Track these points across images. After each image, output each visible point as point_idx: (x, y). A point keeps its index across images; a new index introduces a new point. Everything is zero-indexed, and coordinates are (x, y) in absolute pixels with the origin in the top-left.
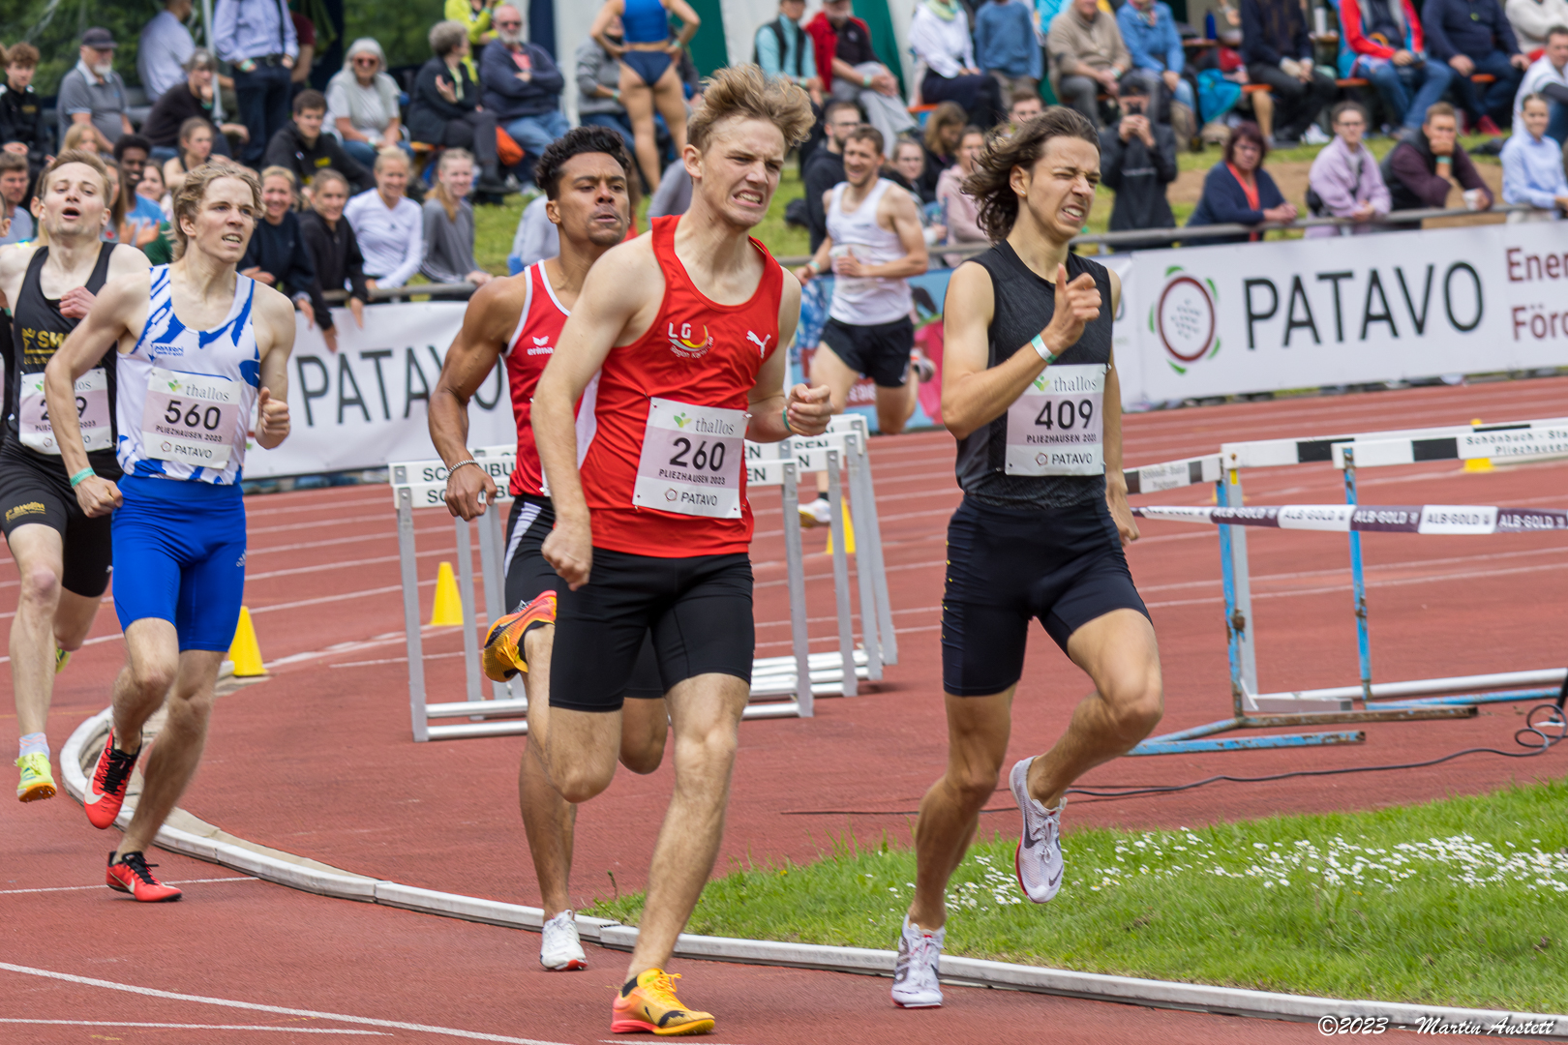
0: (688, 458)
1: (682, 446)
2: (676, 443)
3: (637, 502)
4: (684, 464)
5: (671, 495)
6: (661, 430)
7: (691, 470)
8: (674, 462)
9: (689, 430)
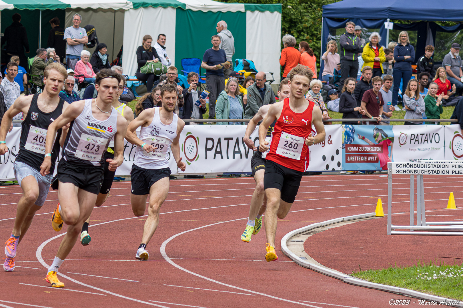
0: (287, 145)
1: (287, 142)
2: (286, 142)
3: (277, 153)
4: (287, 146)
5: (284, 152)
6: (283, 138)
7: (288, 148)
8: (285, 145)
9: (288, 139)
